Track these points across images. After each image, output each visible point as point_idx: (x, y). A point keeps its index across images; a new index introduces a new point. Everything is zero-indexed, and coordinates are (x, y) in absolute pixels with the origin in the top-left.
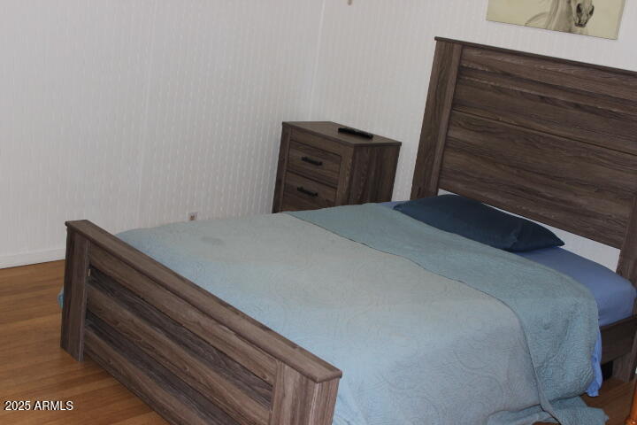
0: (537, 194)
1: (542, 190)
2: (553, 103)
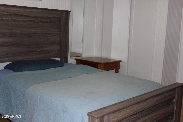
2: (34, 22)
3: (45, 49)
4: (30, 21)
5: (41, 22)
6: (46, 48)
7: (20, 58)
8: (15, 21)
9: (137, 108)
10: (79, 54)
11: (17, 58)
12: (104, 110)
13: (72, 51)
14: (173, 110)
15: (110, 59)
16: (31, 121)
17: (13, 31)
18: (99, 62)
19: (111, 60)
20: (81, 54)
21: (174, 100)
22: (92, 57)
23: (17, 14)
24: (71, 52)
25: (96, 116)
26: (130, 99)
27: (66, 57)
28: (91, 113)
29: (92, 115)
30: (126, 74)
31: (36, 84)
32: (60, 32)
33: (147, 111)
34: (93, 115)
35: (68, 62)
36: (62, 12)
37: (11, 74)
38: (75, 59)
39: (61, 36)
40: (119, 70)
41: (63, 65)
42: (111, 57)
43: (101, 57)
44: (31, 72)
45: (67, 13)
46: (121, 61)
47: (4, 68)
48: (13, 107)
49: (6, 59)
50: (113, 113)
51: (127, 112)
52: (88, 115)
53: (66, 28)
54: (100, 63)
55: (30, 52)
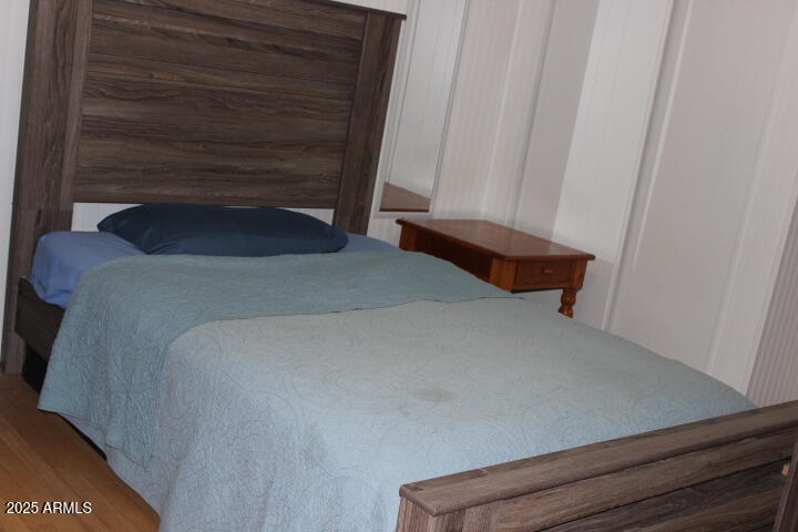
0: (233, 170)
1: (239, 164)
2: (246, 46)
3: (277, 164)
4: (230, 40)
5: (276, 48)
6: (282, 160)
7: (168, 192)
8: (168, 34)
9: (612, 488)
10: (420, 198)
11: (155, 191)
12: (470, 481)
13: (391, 182)
14: (773, 512)
15: (548, 243)
16: (178, 467)
17: (151, 76)
18: (500, 250)
19: (551, 247)
20: (427, 201)
21: (785, 470)
22: (473, 223)
23: (179, 9)
24: (387, 186)
25: (433, 505)
26: (589, 448)
27: (363, 208)
28: (417, 487)
29: (417, 495)
30: (603, 328)
31: (215, 320)
32: (349, 103)
33: (656, 505)
34: (421, 500)
35: (366, 234)
36: (369, 16)
37: (124, 259)
38: (399, 222)
39: (353, 120)
40: (579, 295)
41: (342, 247)
42: (554, 232)
43: (510, 226)
44: (203, 261)
45: (392, 21)
46: (592, 257)
47: (99, 226)
48: (113, 397)
49: (112, 189)
50: (504, 499)
51: (568, 501)
52: (402, 493)
53: (378, 88)
54: (501, 258)
55: (213, 171)
